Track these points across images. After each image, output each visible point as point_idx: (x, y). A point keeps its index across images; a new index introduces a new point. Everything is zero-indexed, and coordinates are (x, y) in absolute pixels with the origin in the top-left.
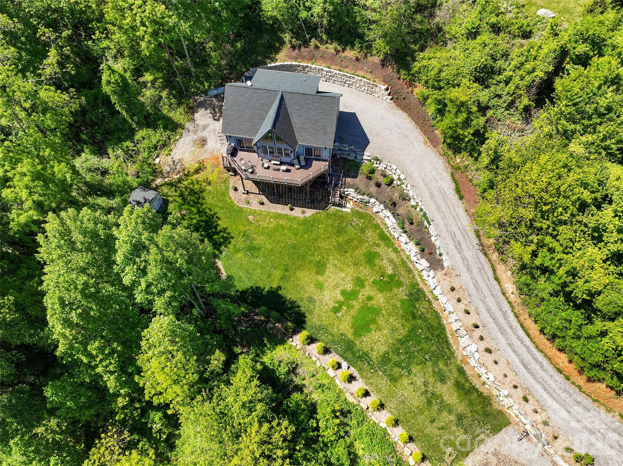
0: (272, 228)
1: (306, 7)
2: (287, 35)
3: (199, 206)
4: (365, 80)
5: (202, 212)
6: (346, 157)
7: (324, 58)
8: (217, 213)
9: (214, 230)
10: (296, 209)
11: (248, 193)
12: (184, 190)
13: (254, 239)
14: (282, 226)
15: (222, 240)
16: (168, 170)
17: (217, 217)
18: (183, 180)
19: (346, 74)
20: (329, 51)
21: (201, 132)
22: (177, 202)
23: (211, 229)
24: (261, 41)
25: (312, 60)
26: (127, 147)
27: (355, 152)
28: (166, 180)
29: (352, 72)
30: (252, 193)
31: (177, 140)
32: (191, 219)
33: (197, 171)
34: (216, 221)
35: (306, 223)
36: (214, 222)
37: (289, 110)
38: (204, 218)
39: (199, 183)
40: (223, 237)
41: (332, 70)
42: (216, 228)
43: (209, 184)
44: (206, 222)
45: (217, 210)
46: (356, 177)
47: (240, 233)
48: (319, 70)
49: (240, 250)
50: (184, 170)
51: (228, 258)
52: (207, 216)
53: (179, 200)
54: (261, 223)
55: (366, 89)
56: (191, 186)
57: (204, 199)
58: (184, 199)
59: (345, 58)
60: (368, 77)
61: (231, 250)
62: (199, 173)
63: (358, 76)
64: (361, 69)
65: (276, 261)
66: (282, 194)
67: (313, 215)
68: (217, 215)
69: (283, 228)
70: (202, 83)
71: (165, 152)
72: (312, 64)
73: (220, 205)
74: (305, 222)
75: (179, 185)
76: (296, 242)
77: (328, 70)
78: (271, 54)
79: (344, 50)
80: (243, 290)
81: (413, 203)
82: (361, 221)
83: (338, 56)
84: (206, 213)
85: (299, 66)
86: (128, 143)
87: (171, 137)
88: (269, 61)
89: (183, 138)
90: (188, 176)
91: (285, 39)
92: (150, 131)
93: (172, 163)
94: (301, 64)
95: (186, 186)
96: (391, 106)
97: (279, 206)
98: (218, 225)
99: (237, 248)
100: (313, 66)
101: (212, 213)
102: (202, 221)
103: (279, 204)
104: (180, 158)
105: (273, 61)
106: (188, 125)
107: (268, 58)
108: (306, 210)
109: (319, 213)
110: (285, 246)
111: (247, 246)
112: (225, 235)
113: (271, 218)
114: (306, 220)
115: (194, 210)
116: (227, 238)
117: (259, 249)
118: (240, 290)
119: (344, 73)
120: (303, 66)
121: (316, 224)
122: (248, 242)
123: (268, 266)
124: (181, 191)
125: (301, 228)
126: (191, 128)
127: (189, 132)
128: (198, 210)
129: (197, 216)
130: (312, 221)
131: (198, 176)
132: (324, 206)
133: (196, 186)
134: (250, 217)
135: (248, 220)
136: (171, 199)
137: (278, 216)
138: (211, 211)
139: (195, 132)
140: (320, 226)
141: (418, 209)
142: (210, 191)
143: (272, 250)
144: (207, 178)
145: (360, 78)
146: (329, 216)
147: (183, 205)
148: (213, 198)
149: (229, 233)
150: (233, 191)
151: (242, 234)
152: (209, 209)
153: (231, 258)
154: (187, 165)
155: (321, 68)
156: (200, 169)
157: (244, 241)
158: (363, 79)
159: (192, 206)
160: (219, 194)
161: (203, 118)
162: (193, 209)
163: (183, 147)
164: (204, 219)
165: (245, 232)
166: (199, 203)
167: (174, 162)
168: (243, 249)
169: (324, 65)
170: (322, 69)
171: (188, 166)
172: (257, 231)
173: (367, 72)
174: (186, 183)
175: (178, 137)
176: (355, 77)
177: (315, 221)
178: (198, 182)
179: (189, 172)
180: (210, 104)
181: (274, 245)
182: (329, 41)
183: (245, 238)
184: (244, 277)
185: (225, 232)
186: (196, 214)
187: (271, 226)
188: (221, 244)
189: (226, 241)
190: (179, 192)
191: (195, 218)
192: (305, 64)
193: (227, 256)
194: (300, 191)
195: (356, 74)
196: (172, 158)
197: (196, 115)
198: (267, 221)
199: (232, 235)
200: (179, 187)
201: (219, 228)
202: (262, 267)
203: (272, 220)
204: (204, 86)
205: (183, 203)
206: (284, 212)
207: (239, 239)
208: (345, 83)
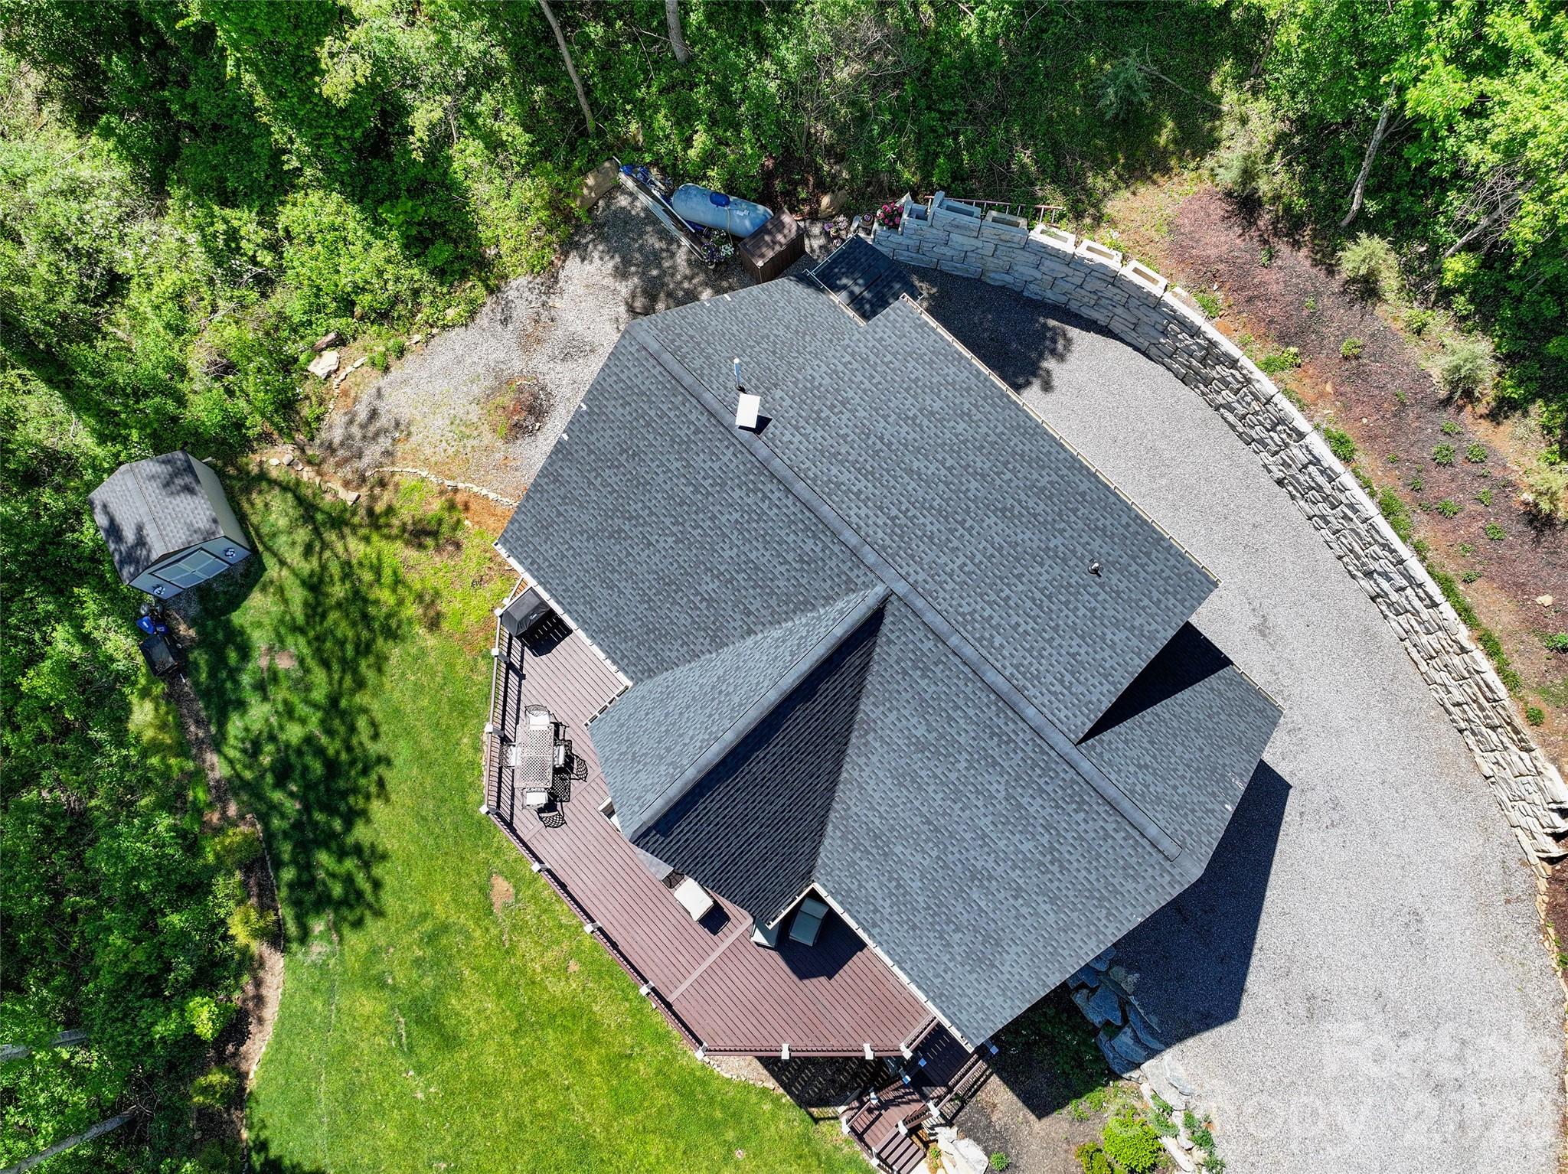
0: (553, 999)
1: (1480, 38)
2: (1260, 108)
3: (348, 682)
4: (1487, 666)
5: (343, 714)
7: (1360, 374)
8: (391, 764)
9: (337, 825)
12: (335, 569)
13: (457, 984)
14: (594, 1023)
15: (337, 890)
16: (337, 436)
17: (381, 783)
18: (354, 529)
19: (1404, 551)
20: (1415, 351)
21: (552, 359)
22: (286, 601)
23: (331, 811)
24: (1102, 61)
25: (1284, 339)
26: (233, 235)
27: (1124, 1005)
28: (307, 474)
29: (1450, 570)
31: (444, 327)
32: (289, 712)
33: (420, 534)
34: (368, 796)
36: (355, 791)
37: (866, 705)
38: (332, 747)
39: (400, 589)
40: (349, 880)
41: (1347, 479)
42: (351, 818)
43: (434, 624)
44: (332, 767)
45: (402, 752)
47: (424, 916)
48: (1281, 421)
49: (382, 985)
50: (382, 484)
51: (324, 982)
52: (349, 749)
53: (297, 595)
54: (525, 944)
56: (367, 576)
57: (380, 670)
58: (316, 609)
59: (1479, 457)
60: (1517, 665)
61: (353, 963)
62: (421, 547)
63: (1465, 613)
64: (1519, 589)
65: (479, 1144)
68: (388, 775)
69: (592, 1040)
70: (685, 117)
71: (374, 341)
72: (1268, 367)
73: (426, 740)
75: (331, 536)
76: (600, 1137)
77: (1330, 460)
78: (1101, 167)
79: (1502, 410)
80: (279, 1160)
83: (1446, 418)
84: (352, 729)
85: (1195, 332)
86: (244, 220)
87: (426, 299)
88: (1058, 204)
89: (471, 334)
90: (378, 528)
91: (1228, 127)
92: (353, 220)
93: (363, 415)
94: (1211, 331)
95: (348, 563)
96: (1519, 882)
98: (363, 814)
99: (380, 967)
100: (1265, 384)
101: (374, 749)
102: (320, 752)
104: (405, 414)
105: (1079, 216)
106: (519, 286)
107: (1070, 183)
109: (776, 1101)
110: (551, 1114)
111: (417, 991)
112: (360, 878)
114: (703, 1082)
115: (321, 684)
116: (360, 894)
117: (449, 1041)
118: (274, 1152)
119: (1397, 543)
120: (1212, 344)
121: (730, 1135)
122: (429, 981)
123: (437, 1139)
124: (324, 567)
125: (661, 1097)
126: (521, 312)
127: (505, 322)
128: (334, 701)
129: (315, 718)
131: (412, 554)
133: (386, 596)
134: (501, 886)
135: (485, 890)
136: (273, 570)
137: (605, 971)
138: (375, 737)
139: (528, 342)
140: (739, 1154)
142: (423, 652)
143: (490, 1088)
144: (437, 594)
145: (1463, 634)
146: (804, 1150)
147: (296, 629)
148: (419, 689)
149: (377, 885)
151: (428, 926)
152: (374, 724)
153: (331, 990)
154: (406, 473)
155: (1302, 423)
157: (418, 962)
158: (1479, 655)
159: (326, 664)
160: (448, 690)
161: (589, 304)
162: (319, 676)
163: (446, 372)
164: (331, 751)
165: (445, 928)
166: (355, 671)
167: (374, 414)
168: (394, 989)
169: (1327, 411)
170: (1301, 436)
171: (406, 482)
172: (488, 964)
173: (1537, 624)
174: (357, 548)
175: (450, 315)
176: (1447, 610)
177: (737, 1116)
178: (398, 581)
179: (390, 510)
180: (655, 258)
181: (516, 1076)
182: (1460, 302)
183: (429, 952)
184: (321, 1109)
185: (366, 866)
186: (316, 706)
187: (556, 987)
188: (323, 901)
189: (351, 907)
190: (315, 563)
191: (303, 721)
192: (1228, 346)
193: (322, 968)
195: (1468, 595)
196: (379, 394)
197: (573, 263)
198: (549, 956)
199: (388, 902)
200: (325, 545)
201: (361, 833)
202: (410, 1125)
203: (574, 967)
204: (688, 143)
205: (300, 619)
207: (406, 939)
208: (1369, 574)
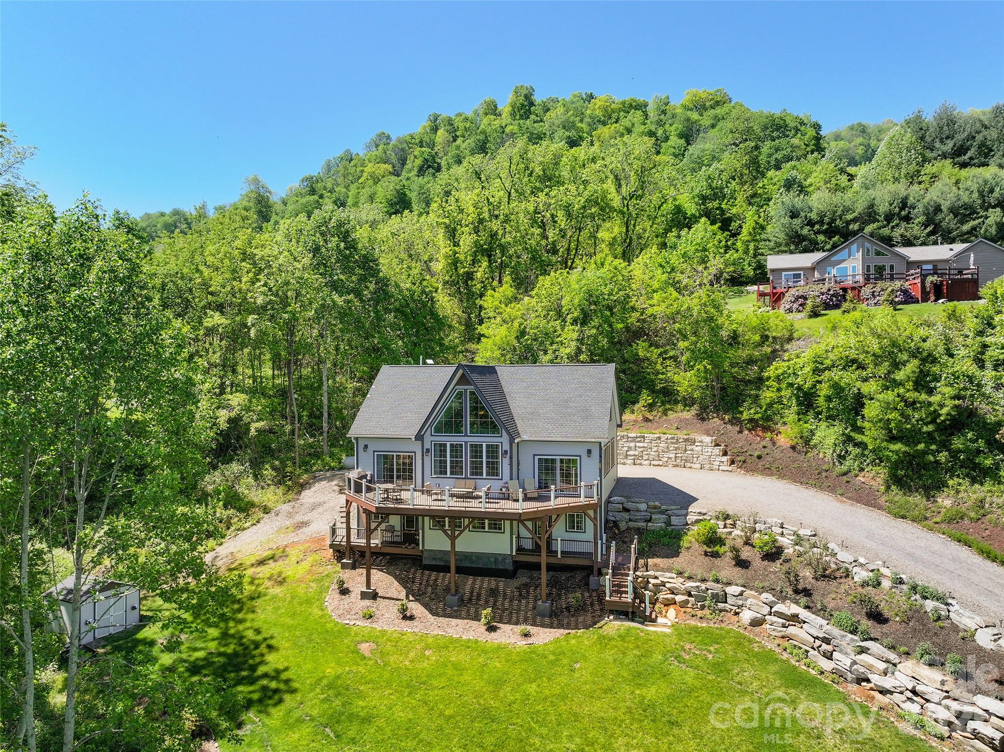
0: (424, 670)
3: (232, 624)
4: (667, 436)
5: (232, 636)
6: (642, 524)
8: (272, 637)
10: (506, 628)
11: (374, 596)
13: (358, 695)
14: (456, 665)
15: (256, 697)
17: (269, 647)
19: (626, 434)
21: (305, 514)
23: (240, 670)
27: (663, 512)
29: (639, 432)
30: (384, 598)
32: (193, 649)
33: (262, 562)
34: (262, 655)
35: (532, 659)
36: (254, 657)
38: (231, 648)
39: (257, 582)
40: (265, 688)
42: (253, 668)
43: (281, 582)
44: (232, 656)
45: (275, 631)
46: (676, 554)
47: (319, 681)
49: (302, 722)
50: (232, 563)
51: (254, 740)
52: (242, 645)
54: (393, 658)
55: (673, 456)
57: (253, 612)
60: (673, 433)
62: (266, 564)
63: (652, 433)
64: (657, 428)
66: (470, 599)
67: (557, 640)
68: (272, 642)
69: (461, 670)
73: (290, 622)
74: (531, 656)
76: (495, 704)
81: (860, 575)
82: (712, 649)
84: (241, 638)
89: (260, 525)
90: (236, 570)
96: (734, 474)
97: (454, 621)
98: (262, 662)
99: (296, 716)
101: (259, 638)
102: (222, 654)
103: (456, 617)
104: (234, 551)
106: (280, 508)
108: (532, 629)
109: (575, 637)
111: (330, 712)
112: (273, 685)
113: (427, 647)
114: (533, 652)
116: (276, 691)
117: (367, 720)
119: (623, 434)
121: (566, 662)
126: (285, 509)
127: (278, 516)
128: (224, 633)
129: (213, 644)
130: (554, 653)
131: (259, 569)
132: (589, 622)
133: (246, 589)
134: (365, 646)
135: (356, 652)
137: (450, 644)
138: (258, 633)
139: (290, 515)
140: (577, 665)
141: (886, 584)
142: (275, 596)
144: (280, 573)
145: (656, 436)
146: (605, 641)
148: (276, 609)
149: (286, 682)
150: (337, 596)
151: (324, 683)
152: (256, 630)
156: (272, 558)
158: (663, 435)
159: (212, 626)
160: (296, 601)
161: (318, 495)
162: (211, 630)
163: (249, 538)
164: (230, 650)
165: (338, 677)
166: (235, 619)
167: (216, 557)
168: (312, 720)
171: (244, 558)
172: (375, 676)
173: (669, 429)
175: (248, 524)
176: (646, 435)
177: (562, 653)
178: (254, 580)
183: (331, 692)
185: (275, 678)
186: (214, 640)
187: (423, 665)
188: (247, 706)
189: (271, 697)
191: (204, 649)
193: (252, 734)
194: (520, 595)
195: (648, 432)
196: (216, 553)
197: (306, 493)
198: (412, 655)
199: (295, 685)
201: (262, 670)
203: (428, 653)
206: (470, 636)
207: (312, 695)
208: (627, 456)
